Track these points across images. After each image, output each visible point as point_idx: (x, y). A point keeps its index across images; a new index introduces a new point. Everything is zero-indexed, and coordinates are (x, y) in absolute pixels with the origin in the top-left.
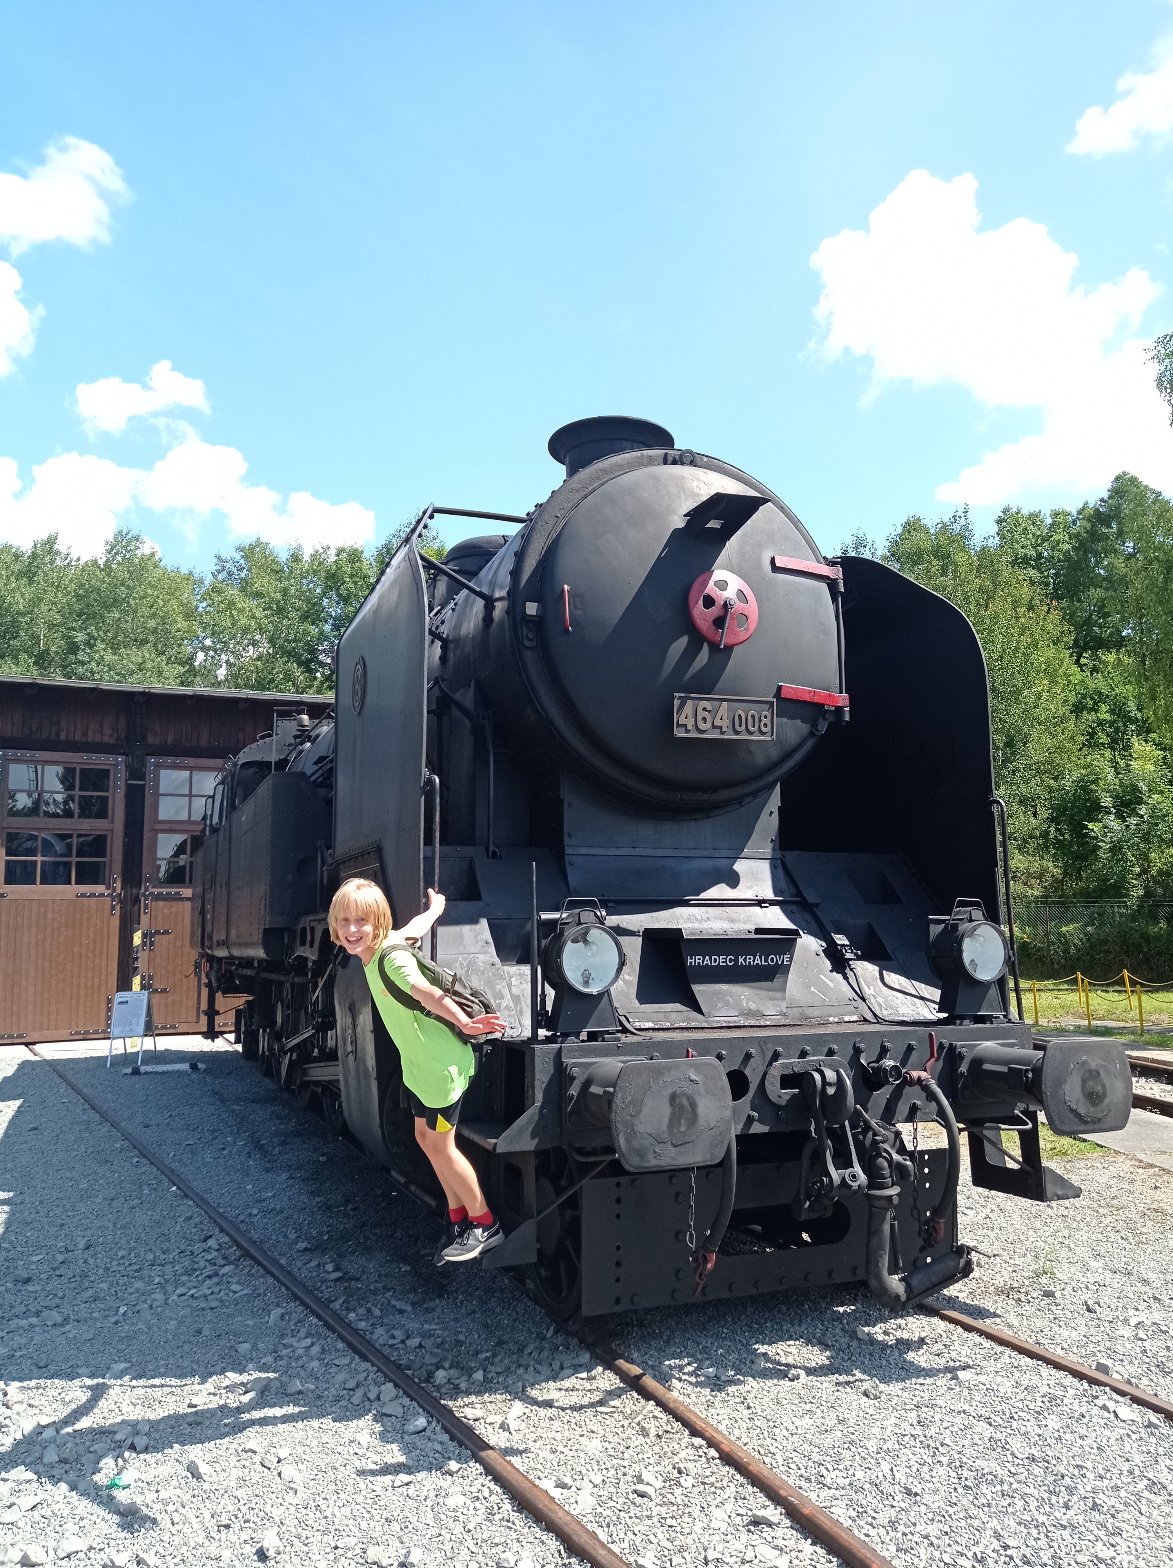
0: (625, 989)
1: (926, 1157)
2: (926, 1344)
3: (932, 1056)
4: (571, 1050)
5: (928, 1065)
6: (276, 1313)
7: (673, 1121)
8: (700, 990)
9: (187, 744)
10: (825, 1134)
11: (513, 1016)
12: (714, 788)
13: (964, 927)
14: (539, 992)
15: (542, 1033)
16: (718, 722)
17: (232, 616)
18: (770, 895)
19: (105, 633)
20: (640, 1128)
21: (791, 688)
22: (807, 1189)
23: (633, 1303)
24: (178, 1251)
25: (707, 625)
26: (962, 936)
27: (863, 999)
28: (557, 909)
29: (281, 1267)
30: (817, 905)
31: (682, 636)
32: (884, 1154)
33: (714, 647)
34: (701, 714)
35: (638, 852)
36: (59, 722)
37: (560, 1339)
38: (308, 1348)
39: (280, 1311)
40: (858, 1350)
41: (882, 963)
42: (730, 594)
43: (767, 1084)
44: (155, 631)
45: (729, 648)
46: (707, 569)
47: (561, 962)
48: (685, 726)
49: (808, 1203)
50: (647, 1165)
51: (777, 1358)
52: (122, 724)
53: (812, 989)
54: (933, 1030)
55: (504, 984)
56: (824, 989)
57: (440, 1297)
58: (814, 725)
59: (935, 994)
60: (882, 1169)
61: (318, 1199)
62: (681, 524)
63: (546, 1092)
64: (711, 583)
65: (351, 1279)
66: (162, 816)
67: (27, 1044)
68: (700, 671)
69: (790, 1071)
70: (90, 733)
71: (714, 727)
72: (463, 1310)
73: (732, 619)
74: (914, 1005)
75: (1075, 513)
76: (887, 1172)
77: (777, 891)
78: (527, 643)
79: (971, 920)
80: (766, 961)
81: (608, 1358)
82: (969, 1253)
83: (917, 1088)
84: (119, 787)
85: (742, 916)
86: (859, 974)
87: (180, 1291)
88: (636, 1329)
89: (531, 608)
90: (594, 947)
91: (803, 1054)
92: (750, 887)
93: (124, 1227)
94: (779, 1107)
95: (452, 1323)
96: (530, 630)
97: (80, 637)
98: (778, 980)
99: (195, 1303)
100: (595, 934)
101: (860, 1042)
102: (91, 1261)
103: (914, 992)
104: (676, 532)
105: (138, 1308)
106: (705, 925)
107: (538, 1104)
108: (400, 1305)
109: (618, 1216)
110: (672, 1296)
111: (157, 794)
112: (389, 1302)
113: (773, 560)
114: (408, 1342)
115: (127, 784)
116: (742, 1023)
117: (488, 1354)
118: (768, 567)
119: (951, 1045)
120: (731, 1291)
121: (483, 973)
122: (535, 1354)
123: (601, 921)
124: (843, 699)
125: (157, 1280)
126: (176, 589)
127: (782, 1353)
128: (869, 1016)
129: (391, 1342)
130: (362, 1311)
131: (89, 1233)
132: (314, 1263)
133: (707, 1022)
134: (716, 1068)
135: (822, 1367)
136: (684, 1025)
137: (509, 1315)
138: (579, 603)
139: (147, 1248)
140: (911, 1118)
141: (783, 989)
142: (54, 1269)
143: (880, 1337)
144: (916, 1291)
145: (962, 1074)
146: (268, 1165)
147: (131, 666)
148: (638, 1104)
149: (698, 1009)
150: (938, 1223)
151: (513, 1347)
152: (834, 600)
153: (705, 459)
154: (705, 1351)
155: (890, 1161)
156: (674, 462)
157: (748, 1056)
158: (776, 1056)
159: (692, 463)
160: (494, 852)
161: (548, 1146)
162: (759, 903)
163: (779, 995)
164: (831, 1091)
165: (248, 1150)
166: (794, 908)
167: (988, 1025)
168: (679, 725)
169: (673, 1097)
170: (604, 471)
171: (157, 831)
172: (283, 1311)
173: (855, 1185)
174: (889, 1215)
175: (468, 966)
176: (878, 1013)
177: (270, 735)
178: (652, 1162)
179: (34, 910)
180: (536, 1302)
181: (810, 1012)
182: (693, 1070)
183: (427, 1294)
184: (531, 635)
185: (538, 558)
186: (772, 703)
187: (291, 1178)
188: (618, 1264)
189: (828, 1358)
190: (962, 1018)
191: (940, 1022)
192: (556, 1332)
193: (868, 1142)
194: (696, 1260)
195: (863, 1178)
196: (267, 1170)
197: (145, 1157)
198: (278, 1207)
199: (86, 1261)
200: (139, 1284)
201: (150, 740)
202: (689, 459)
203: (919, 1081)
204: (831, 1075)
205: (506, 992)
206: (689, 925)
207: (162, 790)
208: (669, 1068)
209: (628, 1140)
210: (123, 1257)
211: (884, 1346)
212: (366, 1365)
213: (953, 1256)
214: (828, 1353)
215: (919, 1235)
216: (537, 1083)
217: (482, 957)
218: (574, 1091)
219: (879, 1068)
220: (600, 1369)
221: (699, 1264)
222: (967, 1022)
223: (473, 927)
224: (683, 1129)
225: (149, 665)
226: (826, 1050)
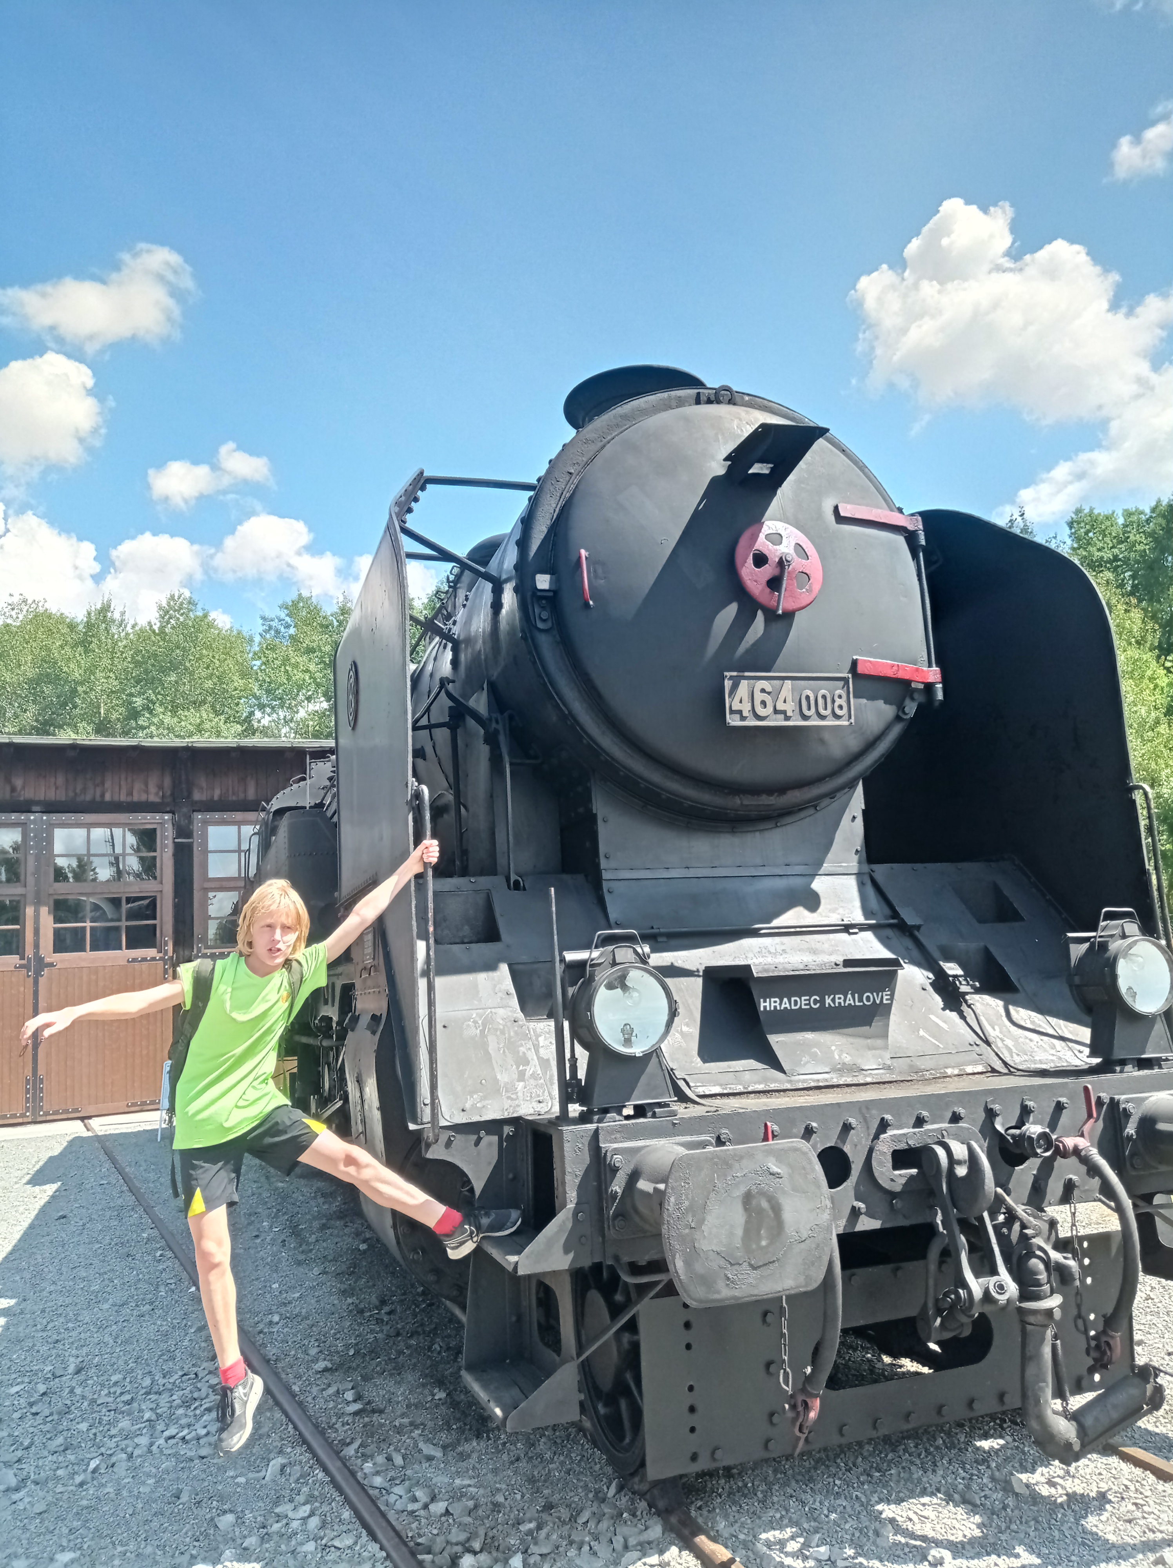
0: (684, 1045)
1: (1085, 1244)
2: (1110, 1502)
3: (1090, 1116)
4: (611, 1131)
5: (1087, 1128)
6: (277, 1462)
7: (751, 1232)
8: (777, 1041)
9: (234, 798)
10: (956, 1228)
11: (541, 1086)
12: (782, 789)
13: (1115, 946)
14: (568, 1055)
15: (575, 1109)
16: (780, 706)
17: (287, 671)
18: (858, 917)
19: (164, 696)
20: (704, 1245)
21: (870, 663)
22: (937, 1300)
23: (714, 1460)
24: (180, 1373)
25: (760, 587)
26: (1115, 959)
27: (988, 1043)
28: (587, 946)
29: (293, 1395)
30: (918, 928)
31: (730, 603)
32: (1038, 1253)
33: (771, 616)
34: (759, 697)
35: (692, 873)
36: (103, 783)
37: (624, 1500)
38: (305, 1519)
39: (280, 1460)
40: (1017, 1512)
41: (1009, 996)
42: (786, 549)
43: (874, 1164)
44: (212, 692)
45: (789, 616)
46: (757, 520)
47: (592, 1016)
48: (740, 712)
49: (939, 1320)
50: (716, 1296)
51: (910, 1526)
52: (167, 781)
53: (922, 1033)
54: (1088, 1081)
55: (530, 1045)
56: (936, 1032)
57: (478, 1436)
58: (901, 708)
59: (1085, 1034)
60: (1036, 1273)
61: (349, 1300)
62: (721, 471)
63: (581, 1188)
64: (762, 536)
65: (374, 1411)
66: (212, 874)
67: (82, 1119)
68: (754, 645)
69: (902, 1146)
70: (135, 794)
71: (776, 711)
72: (505, 1457)
73: (790, 578)
74: (1053, 1047)
75: (1148, 511)
76: (1043, 1277)
77: (867, 912)
78: (540, 625)
79: (1124, 936)
80: (861, 1000)
81: (686, 1532)
82: (1156, 1376)
83: (1073, 1160)
84: (166, 846)
85: (826, 946)
86: (978, 1012)
87: (172, 1431)
88: (722, 1481)
89: (543, 582)
90: (635, 994)
91: (920, 1122)
92: (833, 910)
93: (126, 1342)
94: (892, 1195)
95: (490, 1476)
96: (543, 608)
97: (138, 701)
98: (877, 1023)
99: (183, 1450)
100: (636, 976)
101: (993, 1102)
102: (78, 1391)
103: (1051, 1031)
104: (715, 481)
105: (114, 1459)
106: (780, 959)
107: (571, 1206)
108: (428, 1449)
109: (688, 1347)
110: (766, 1447)
111: (205, 852)
112: (416, 1445)
113: (836, 509)
114: (433, 1507)
115: (174, 842)
116: (835, 1081)
117: (532, 1525)
118: (832, 518)
119: (1112, 1099)
120: (842, 1435)
121: (503, 1033)
122: (592, 1525)
123: (643, 959)
124: (933, 674)
125: (147, 1415)
126: (231, 648)
127: (915, 1518)
128: (998, 1065)
129: (410, 1507)
130: (380, 1459)
131: (85, 1350)
132: (331, 1390)
133: (790, 1082)
134: (805, 1154)
135: (972, 1541)
136: (761, 1087)
137: (562, 1463)
138: (600, 571)
139: (148, 1369)
140: (1067, 1197)
141: (885, 1036)
142: (31, 1405)
143: (1045, 1491)
144: (1092, 1434)
145: (1130, 1138)
146: (301, 1257)
147: (190, 727)
148: (700, 1210)
149: (777, 1065)
150: (1113, 1337)
151: (565, 1514)
152: (915, 556)
153: (747, 398)
154: (812, 1516)
155: (1047, 1263)
156: (709, 402)
157: (847, 1128)
158: (884, 1126)
159: (731, 402)
160: (517, 883)
161: (586, 1263)
162: (847, 928)
163: (879, 1042)
164: (961, 1171)
165: (283, 1237)
166: (889, 932)
167: (1156, 1070)
168: (732, 712)
169: (747, 1198)
170: (625, 417)
171: (206, 890)
172: (284, 1461)
173: (1002, 1299)
174: (1049, 1333)
175: (484, 1025)
176: (1008, 1060)
177: (304, 779)
178: (724, 1293)
179: (85, 978)
180: (595, 1444)
181: (921, 1064)
182: (773, 1159)
183: (463, 1432)
184: (545, 615)
185: (549, 523)
186: (845, 680)
187: (324, 1273)
188: (692, 1409)
189: (979, 1526)
190: (1123, 1063)
191: (1093, 1071)
192: (620, 1489)
193: (1015, 1236)
194: (793, 1407)
195: (1012, 1288)
196: (299, 1263)
197: (171, 1249)
198: (304, 1311)
199: (72, 1391)
200: (125, 1423)
201: (197, 796)
202: (727, 399)
203: (1076, 1151)
204: (960, 1151)
205: (532, 1055)
206: (761, 960)
207: (211, 846)
208: (739, 1158)
209: (688, 1263)
210: (116, 1383)
211: (1052, 1505)
212: (374, 1547)
213: (1137, 1381)
214: (978, 1519)
215: (1088, 1353)
216: (568, 1178)
217: (501, 1012)
218: (617, 1187)
219: (1022, 1136)
220: (674, 1550)
221: (798, 1413)
222: (1128, 1068)
223: (491, 974)
224: (764, 1243)
225: (207, 725)
226: (949, 1115)
